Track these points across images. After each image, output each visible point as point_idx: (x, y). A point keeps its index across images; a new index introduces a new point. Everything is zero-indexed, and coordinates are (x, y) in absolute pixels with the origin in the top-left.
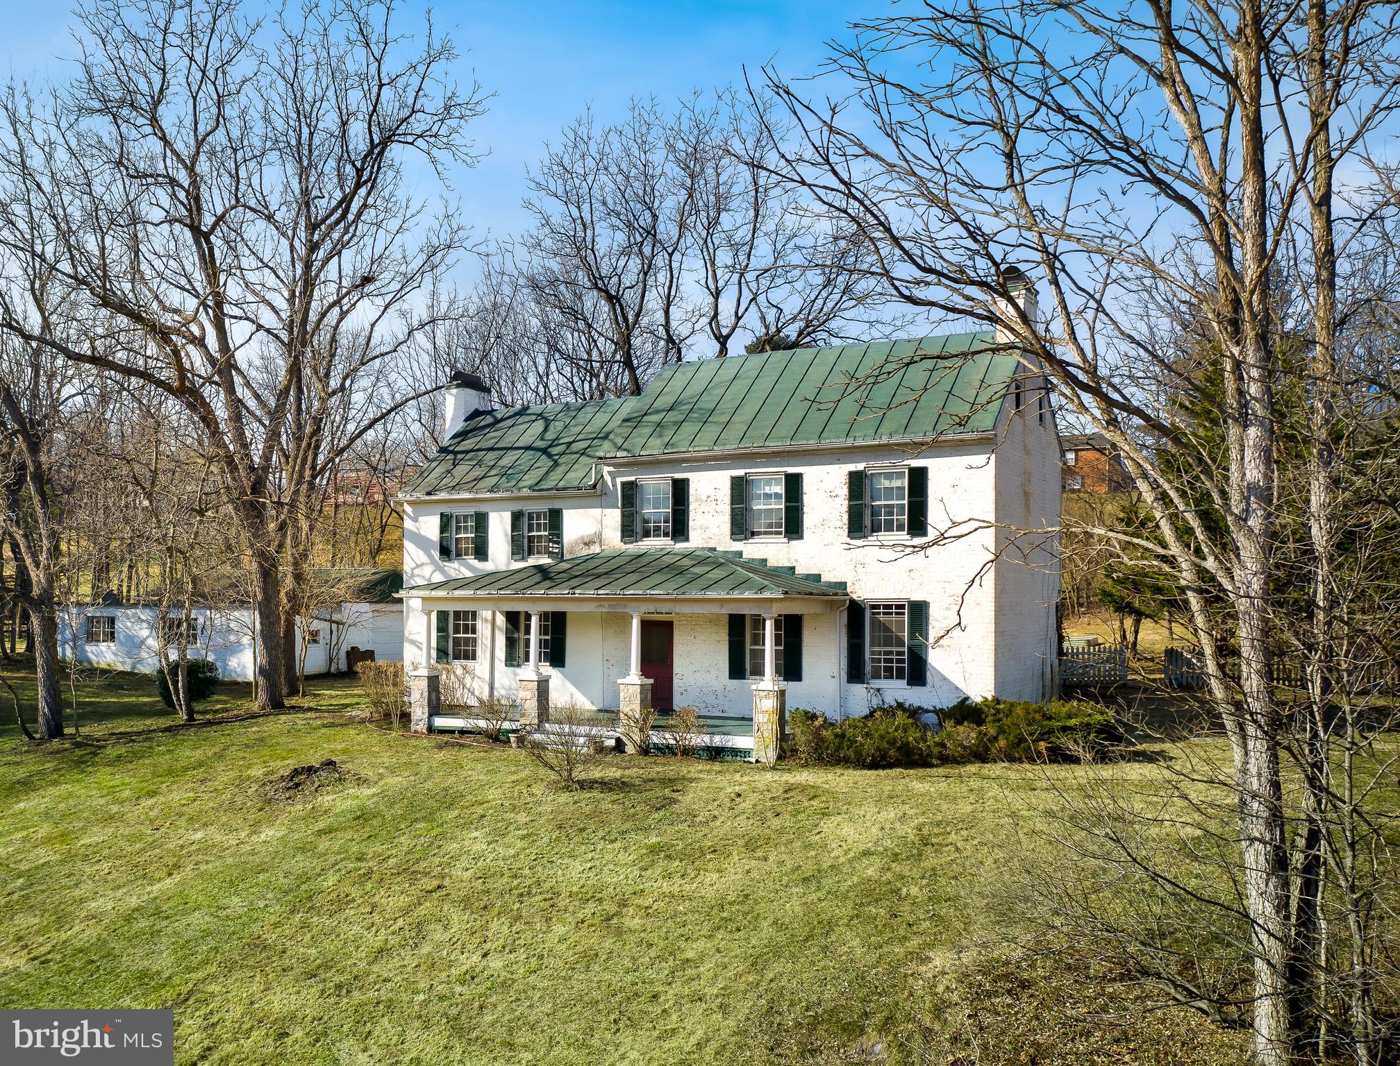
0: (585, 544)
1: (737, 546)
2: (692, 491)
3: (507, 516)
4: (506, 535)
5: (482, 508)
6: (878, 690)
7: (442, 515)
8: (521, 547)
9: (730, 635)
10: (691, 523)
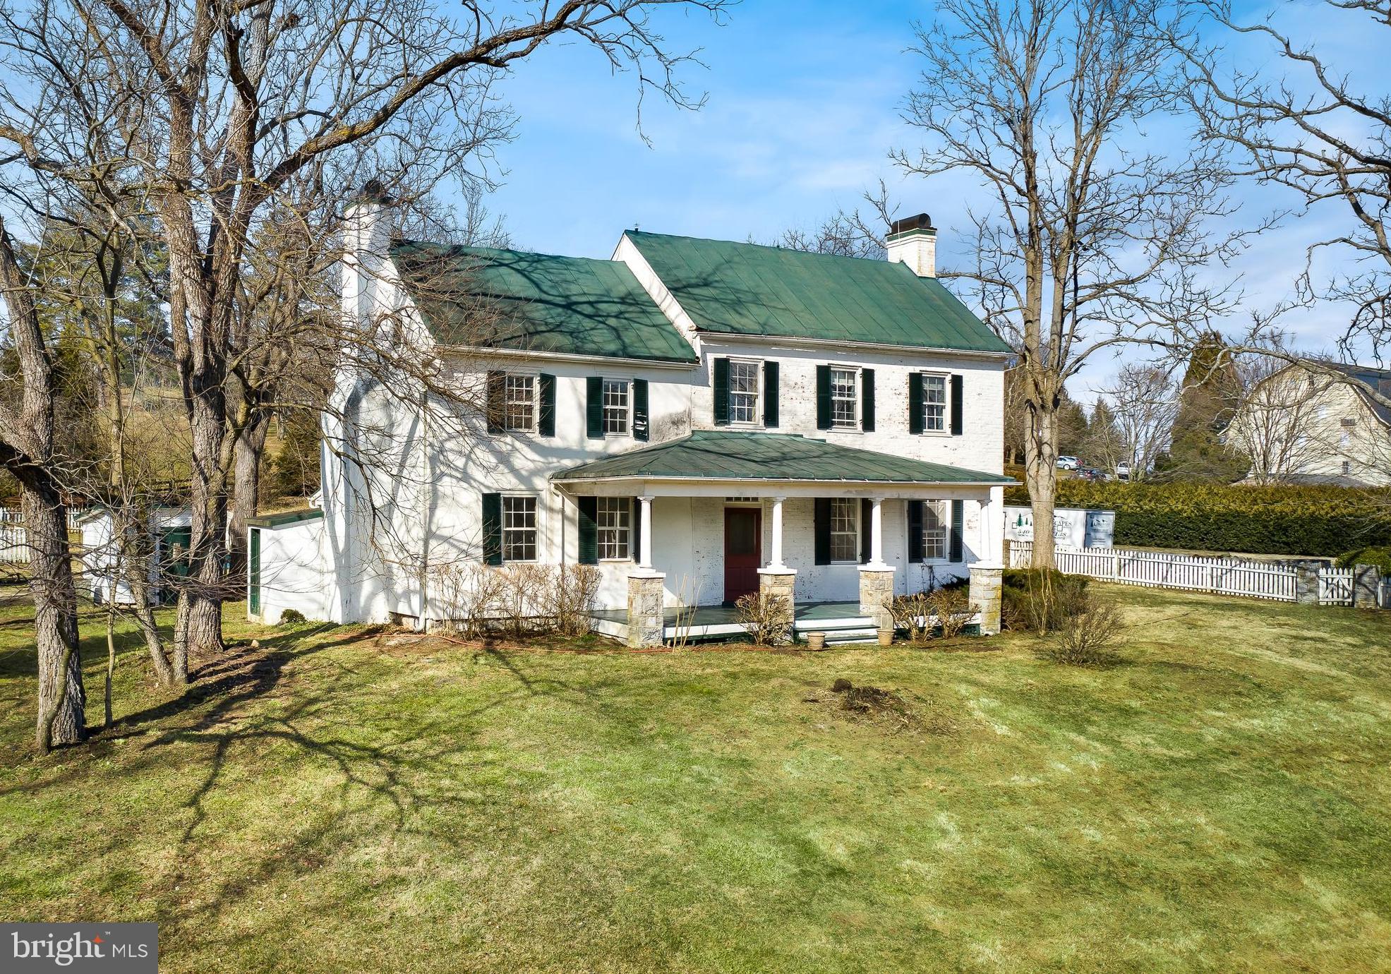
0: (674, 423)
1: (821, 434)
2: (781, 375)
3: (582, 384)
4: (580, 406)
5: (549, 370)
6: (931, 567)
7: (492, 374)
8: (597, 423)
9: (816, 521)
10: (780, 408)
